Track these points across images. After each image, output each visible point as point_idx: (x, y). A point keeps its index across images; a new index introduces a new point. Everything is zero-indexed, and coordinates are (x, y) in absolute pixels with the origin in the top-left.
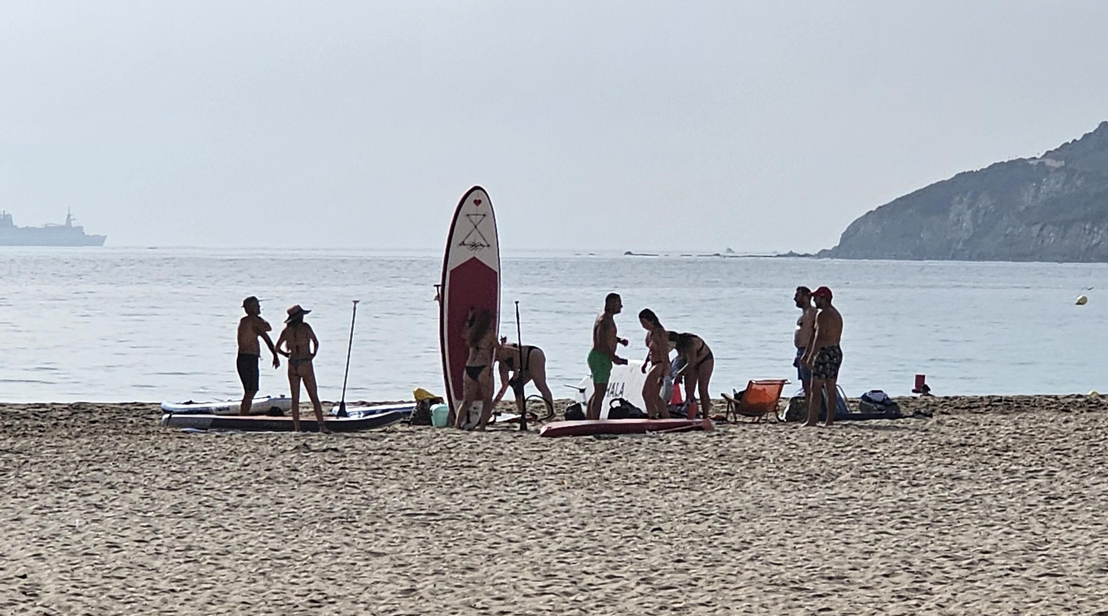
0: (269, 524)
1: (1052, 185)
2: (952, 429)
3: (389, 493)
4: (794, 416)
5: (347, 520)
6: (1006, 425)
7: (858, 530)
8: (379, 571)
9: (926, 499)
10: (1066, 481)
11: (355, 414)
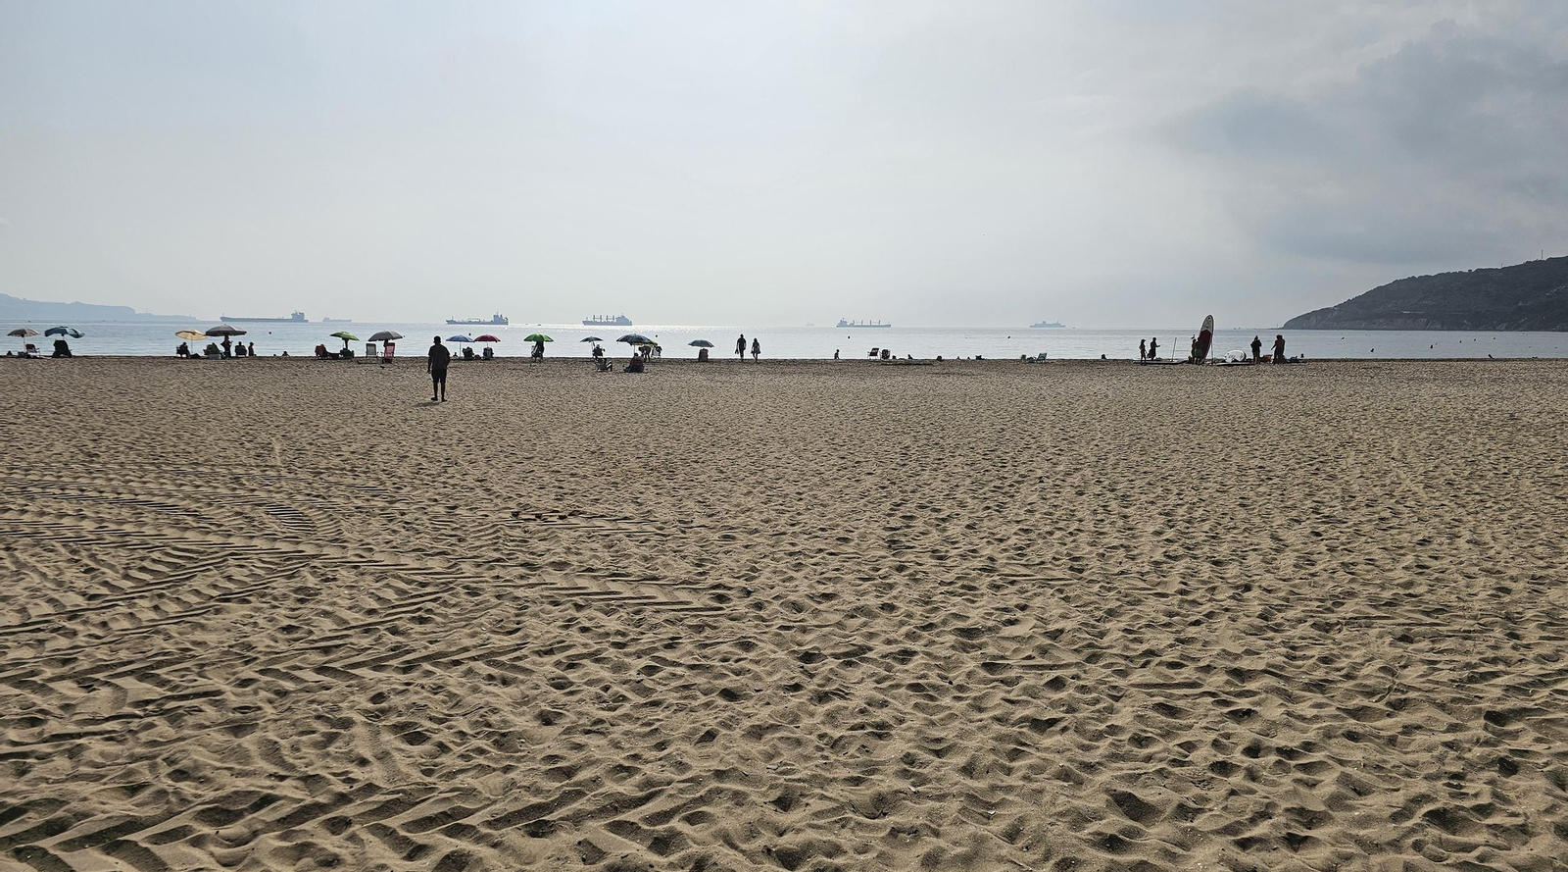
0: (1157, 383)
1: (1335, 313)
2: (1311, 366)
3: (1183, 377)
4: (1274, 363)
5: (1174, 383)
6: (1325, 365)
7: (1290, 387)
8: (1182, 393)
9: (1306, 380)
10: (1340, 377)
11: (1175, 361)
